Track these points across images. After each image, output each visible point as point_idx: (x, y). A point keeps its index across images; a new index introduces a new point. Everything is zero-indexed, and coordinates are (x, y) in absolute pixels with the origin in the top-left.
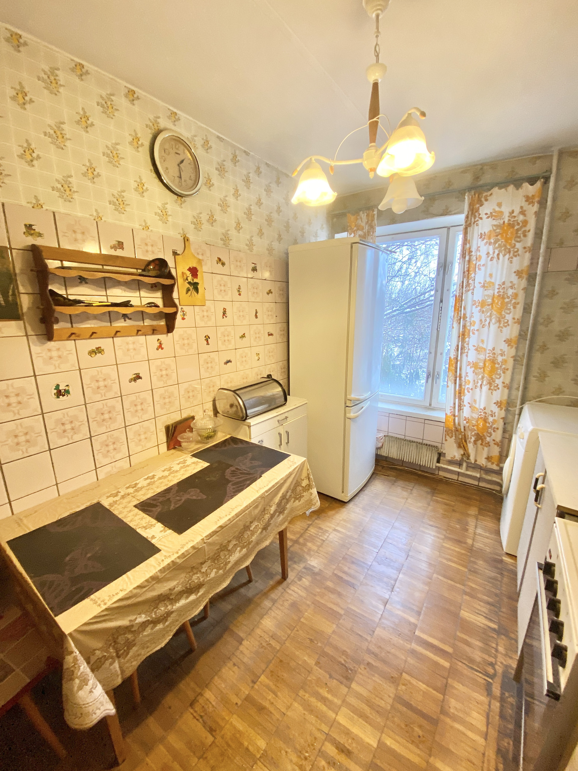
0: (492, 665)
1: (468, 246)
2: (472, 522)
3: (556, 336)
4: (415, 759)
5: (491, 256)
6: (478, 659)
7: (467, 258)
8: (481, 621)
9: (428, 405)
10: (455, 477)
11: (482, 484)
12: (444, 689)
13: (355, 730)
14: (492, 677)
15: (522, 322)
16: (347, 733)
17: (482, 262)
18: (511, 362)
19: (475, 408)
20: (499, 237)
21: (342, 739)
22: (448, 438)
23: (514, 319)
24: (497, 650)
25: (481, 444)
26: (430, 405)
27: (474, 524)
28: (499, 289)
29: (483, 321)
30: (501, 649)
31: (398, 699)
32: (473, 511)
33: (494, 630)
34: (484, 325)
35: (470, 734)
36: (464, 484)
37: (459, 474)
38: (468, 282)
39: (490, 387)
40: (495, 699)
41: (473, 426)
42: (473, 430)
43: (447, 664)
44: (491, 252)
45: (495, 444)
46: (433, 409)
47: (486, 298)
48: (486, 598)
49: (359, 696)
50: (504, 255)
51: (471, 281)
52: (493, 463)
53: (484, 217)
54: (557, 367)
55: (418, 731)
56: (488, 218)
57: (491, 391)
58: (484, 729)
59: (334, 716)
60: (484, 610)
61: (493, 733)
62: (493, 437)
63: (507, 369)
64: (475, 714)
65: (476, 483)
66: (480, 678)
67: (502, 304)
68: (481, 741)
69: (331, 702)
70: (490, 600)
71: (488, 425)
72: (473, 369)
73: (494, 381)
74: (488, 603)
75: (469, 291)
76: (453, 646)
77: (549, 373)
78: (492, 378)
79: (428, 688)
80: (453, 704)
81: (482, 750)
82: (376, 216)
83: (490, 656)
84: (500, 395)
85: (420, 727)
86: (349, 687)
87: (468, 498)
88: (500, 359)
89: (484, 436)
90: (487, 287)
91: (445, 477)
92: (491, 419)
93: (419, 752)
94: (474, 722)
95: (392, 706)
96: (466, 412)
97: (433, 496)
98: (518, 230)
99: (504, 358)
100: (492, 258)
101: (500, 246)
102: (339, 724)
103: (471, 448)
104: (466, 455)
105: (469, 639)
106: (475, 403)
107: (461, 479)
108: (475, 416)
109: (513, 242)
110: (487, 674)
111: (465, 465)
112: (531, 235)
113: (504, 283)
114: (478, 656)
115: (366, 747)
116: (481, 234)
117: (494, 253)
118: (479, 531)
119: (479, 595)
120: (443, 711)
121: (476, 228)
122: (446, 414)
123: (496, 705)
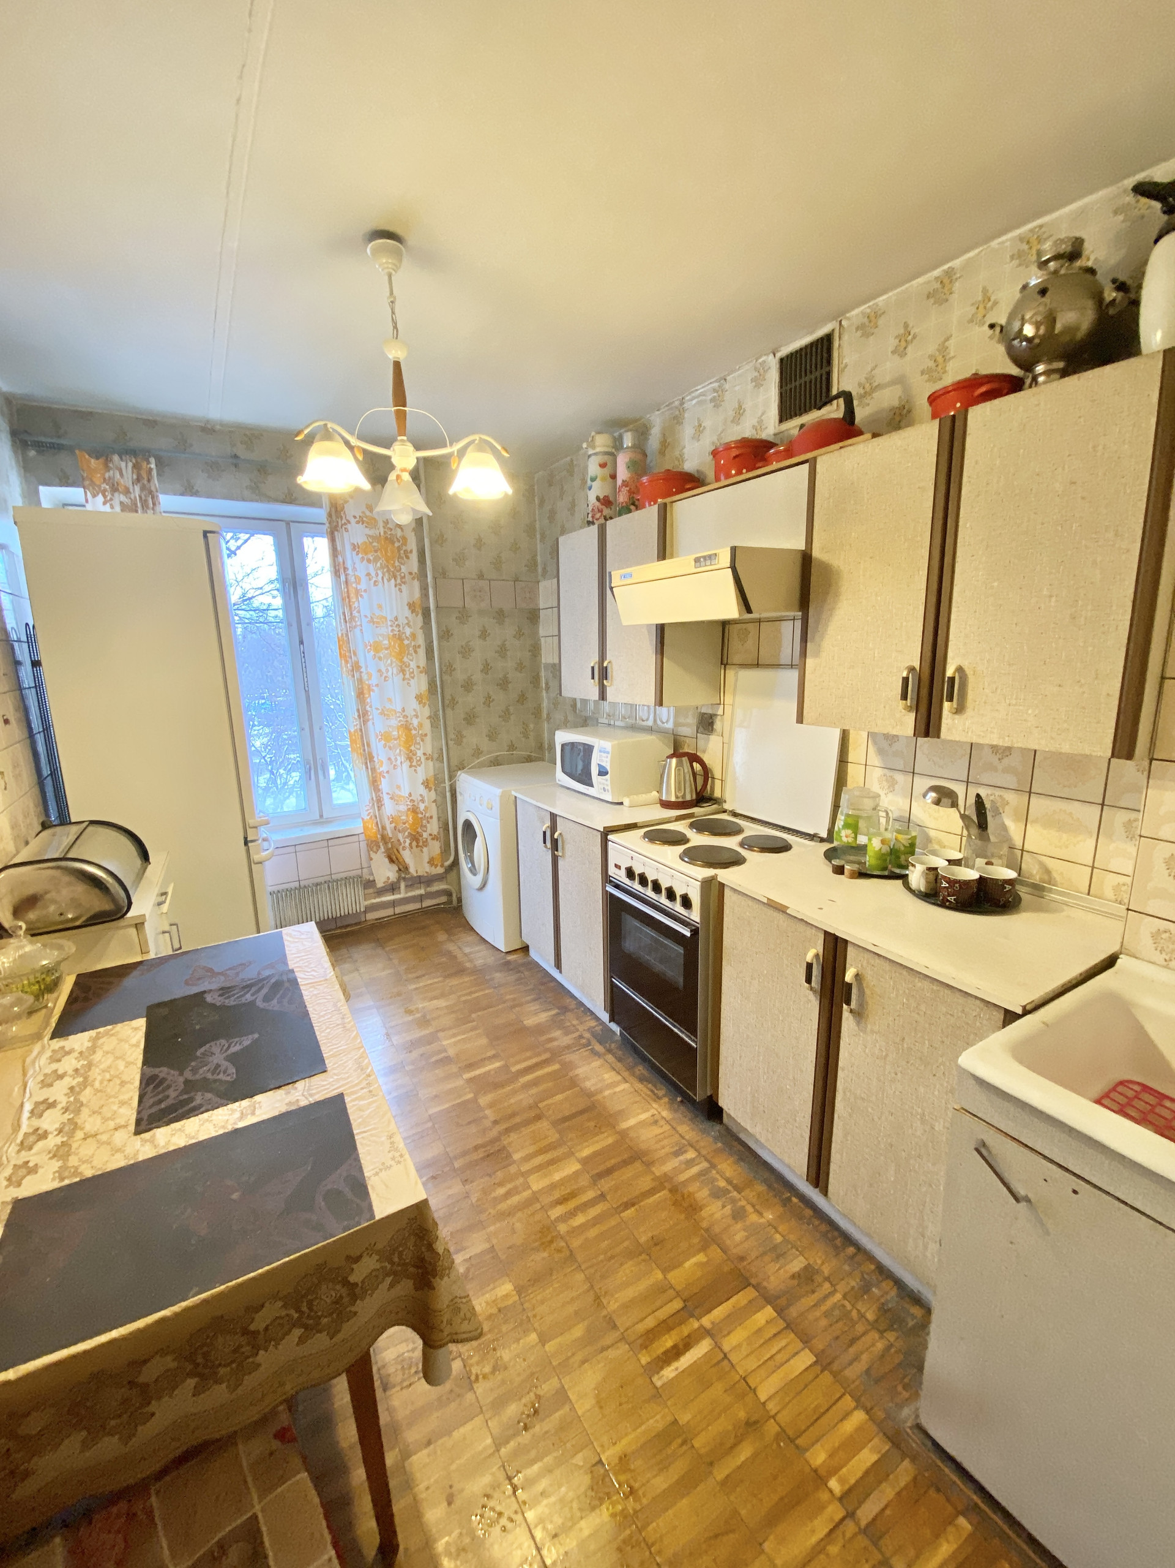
0: (581, 1037)
1: (340, 559)
2: (451, 947)
3: (462, 686)
4: (610, 1140)
5: (374, 579)
6: (570, 1042)
7: (343, 578)
8: (543, 1017)
9: (318, 817)
10: (389, 912)
11: (427, 903)
12: (573, 1083)
13: (557, 1177)
14: (589, 1044)
15: (429, 670)
16: (553, 1187)
17: (363, 586)
18: (427, 724)
19: (401, 796)
20: (379, 553)
21: (557, 1195)
22: (373, 855)
23: (418, 667)
24: (574, 1026)
25: (417, 846)
26: (321, 816)
27: (456, 947)
28: (391, 626)
29: (384, 670)
30: (575, 1022)
31: (555, 1124)
32: (442, 937)
33: (558, 1014)
34: (386, 677)
35: (618, 1089)
36: (405, 916)
37: (393, 904)
38: (351, 614)
39: (411, 762)
40: (605, 1054)
41: (404, 823)
42: (403, 831)
43: (556, 1067)
44: (373, 574)
45: (433, 839)
46: (329, 821)
47: (381, 638)
48: (529, 998)
49: (528, 1158)
50: (389, 580)
51: (355, 613)
52: (436, 866)
53: (353, 521)
54: (471, 725)
55: (592, 1124)
56: (358, 522)
57: (413, 768)
58: (619, 1078)
59: (530, 1192)
60: (538, 1007)
61: (626, 1074)
62: (429, 831)
63: (426, 735)
64: (606, 1076)
65: (417, 906)
66: (584, 1052)
67: (400, 646)
68: (626, 1086)
69: (516, 1188)
70: (532, 997)
71: (420, 816)
72: (383, 742)
73: (415, 754)
74: (535, 1000)
75: (355, 627)
76: (546, 1050)
77: (464, 733)
78: (411, 751)
79: (564, 1094)
80: (589, 1085)
81: (632, 1090)
82: (154, 473)
83: (574, 1032)
84: (425, 771)
85: (589, 1120)
86: (514, 1162)
87: (423, 928)
88: (415, 722)
89: (418, 833)
90: (378, 623)
91: (377, 919)
92: (422, 806)
93: (606, 1134)
94: (610, 1081)
95: (559, 1132)
96: (389, 808)
97: (384, 948)
98: (399, 549)
99: (419, 720)
100: (375, 582)
101: (382, 567)
102: (540, 1190)
103: (407, 856)
104: (403, 869)
105: (548, 1036)
106: (400, 790)
107: (398, 910)
108: (403, 808)
109: (397, 564)
110: (585, 1046)
111: (403, 885)
112: (414, 557)
113: (396, 619)
114: (566, 1040)
115: (576, 1174)
116: (354, 544)
117: (377, 575)
118: (467, 950)
119: (524, 1000)
120: (589, 1095)
121: (345, 534)
122: (363, 819)
123: (610, 1057)
